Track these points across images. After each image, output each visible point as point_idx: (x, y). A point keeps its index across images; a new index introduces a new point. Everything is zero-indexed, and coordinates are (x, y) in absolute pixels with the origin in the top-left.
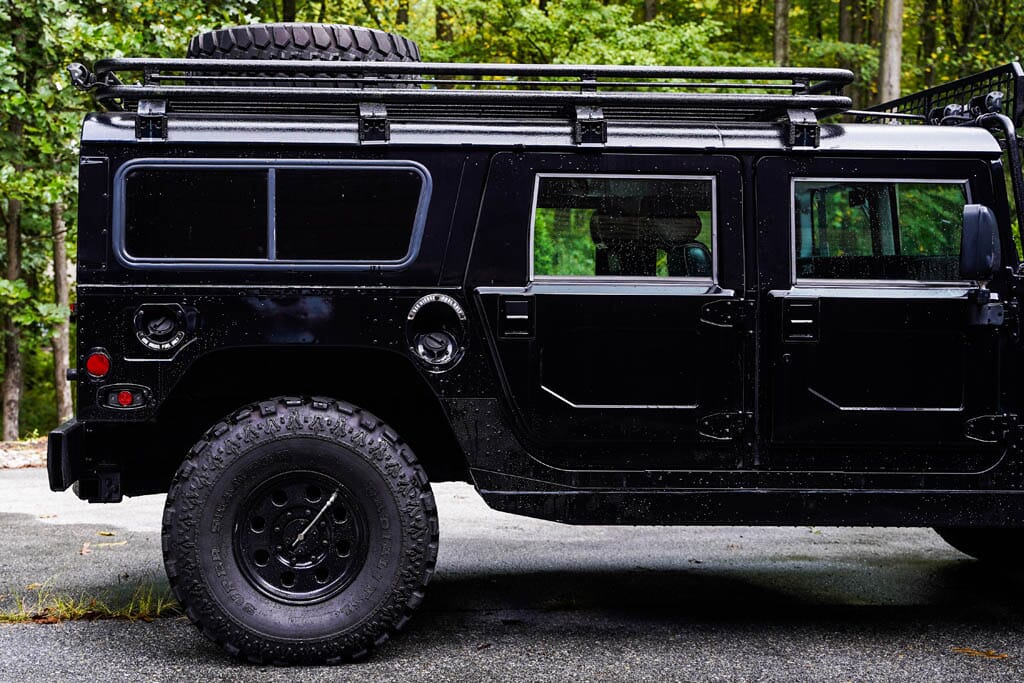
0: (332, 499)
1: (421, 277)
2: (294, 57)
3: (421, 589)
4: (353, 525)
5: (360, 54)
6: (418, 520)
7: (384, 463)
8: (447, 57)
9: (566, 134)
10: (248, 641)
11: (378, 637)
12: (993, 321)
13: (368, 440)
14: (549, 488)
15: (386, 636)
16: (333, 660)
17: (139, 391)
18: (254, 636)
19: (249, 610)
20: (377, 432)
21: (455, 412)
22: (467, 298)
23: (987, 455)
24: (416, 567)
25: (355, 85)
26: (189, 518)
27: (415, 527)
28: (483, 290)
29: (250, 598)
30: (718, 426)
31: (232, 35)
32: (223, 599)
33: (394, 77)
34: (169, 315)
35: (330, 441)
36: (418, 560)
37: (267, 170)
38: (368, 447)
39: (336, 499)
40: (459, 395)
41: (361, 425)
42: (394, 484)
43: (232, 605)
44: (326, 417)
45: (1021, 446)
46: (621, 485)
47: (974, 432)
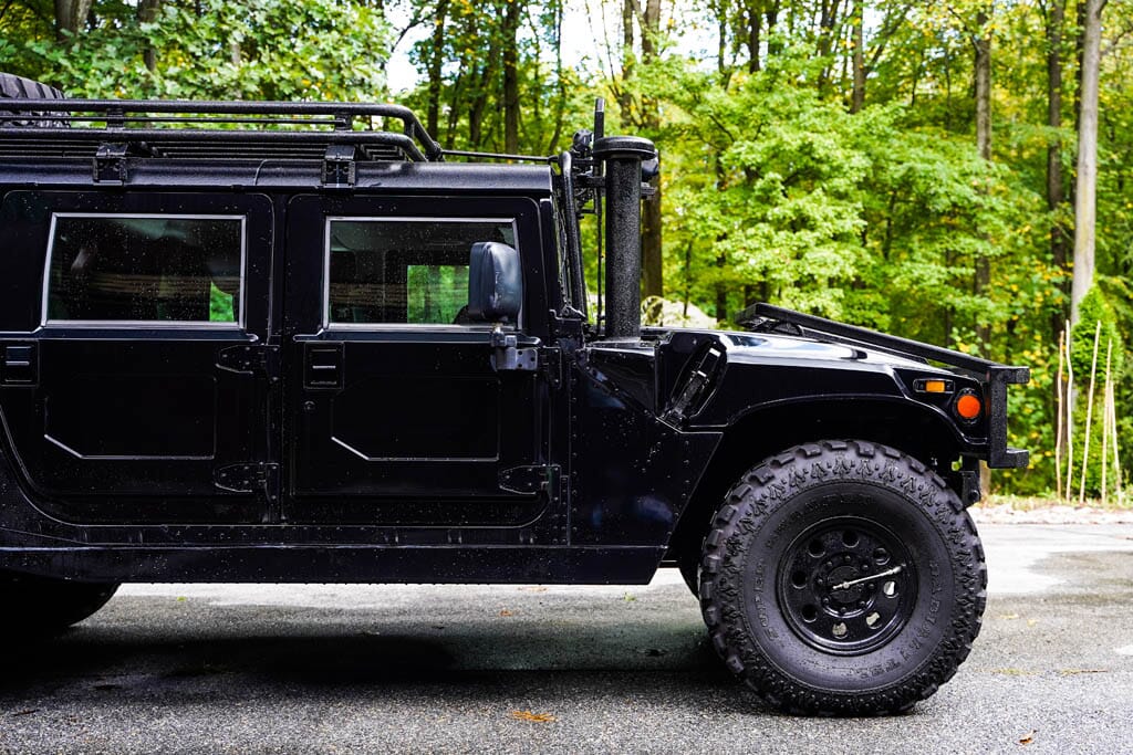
12: (525, 367)
14: (57, 543)
23: (526, 508)
30: (236, 478)
45: (564, 498)
46: (136, 540)
47: (509, 483)
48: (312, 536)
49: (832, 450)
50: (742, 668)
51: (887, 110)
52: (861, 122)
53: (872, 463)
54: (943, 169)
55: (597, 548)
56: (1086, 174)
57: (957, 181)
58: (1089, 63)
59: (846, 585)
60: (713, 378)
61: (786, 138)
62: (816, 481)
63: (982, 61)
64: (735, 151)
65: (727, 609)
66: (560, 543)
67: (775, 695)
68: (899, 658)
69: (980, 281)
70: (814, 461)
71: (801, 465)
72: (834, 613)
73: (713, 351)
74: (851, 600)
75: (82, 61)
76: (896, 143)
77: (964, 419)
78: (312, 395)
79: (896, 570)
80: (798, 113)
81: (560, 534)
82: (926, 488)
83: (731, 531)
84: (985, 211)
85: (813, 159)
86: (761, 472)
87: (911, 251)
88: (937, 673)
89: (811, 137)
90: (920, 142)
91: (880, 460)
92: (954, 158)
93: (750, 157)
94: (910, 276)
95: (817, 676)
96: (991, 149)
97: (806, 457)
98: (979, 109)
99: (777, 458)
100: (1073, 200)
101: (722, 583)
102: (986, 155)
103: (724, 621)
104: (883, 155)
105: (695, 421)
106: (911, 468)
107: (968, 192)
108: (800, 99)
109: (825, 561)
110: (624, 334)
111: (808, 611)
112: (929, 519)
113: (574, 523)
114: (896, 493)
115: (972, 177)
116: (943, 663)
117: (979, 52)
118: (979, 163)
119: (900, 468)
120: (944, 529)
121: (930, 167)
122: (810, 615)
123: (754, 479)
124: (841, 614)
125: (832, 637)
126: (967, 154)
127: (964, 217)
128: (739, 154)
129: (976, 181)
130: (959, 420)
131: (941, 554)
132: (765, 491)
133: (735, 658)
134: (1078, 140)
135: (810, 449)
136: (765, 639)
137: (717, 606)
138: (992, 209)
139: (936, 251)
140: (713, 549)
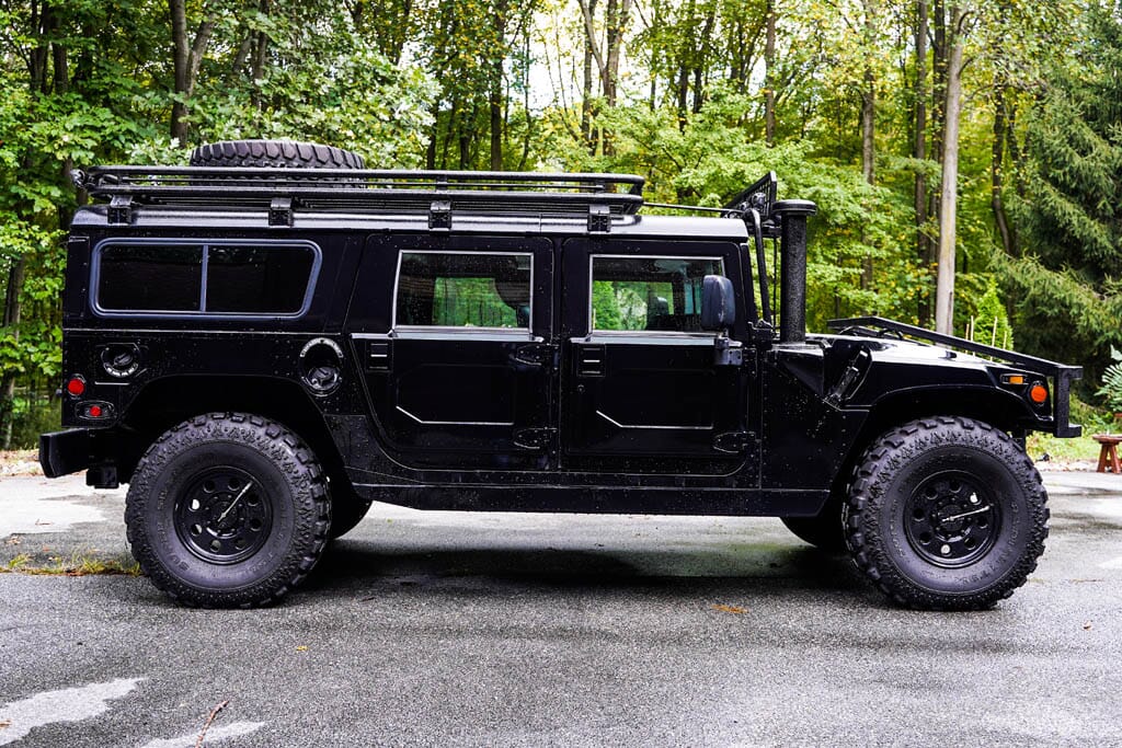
0: (247, 488)
1: (311, 325)
2: (252, 165)
3: (311, 555)
4: (262, 507)
5: (302, 163)
6: (307, 504)
7: (282, 461)
8: (388, 165)
9: (425, 221)
10: (182, 590)
11: (278, 590)
12: (734, 363)
13: (271, 444)
14: (403, 482)
15: (285, 589)
16: (246, 605)
17: (105, 406)
18: (186, 586)
19: (184, 567)
20: (280, 439)
21: (335, 425)
22: (344, 341)
23: (731, 462)
24: (306, 539)
25: (267, 185)
26: (140, 499)
27: (304, 509)
28: (355, 336)
29: (185, 558)
30: (528, 438)
31: (222, 148)
32: (166, 558)
33: (331, 180)
34: (128, 351)
35: (243, 445)
36: (308, 533)
37: (202, 247)
38: (271, 450)
39: (250, 488)
40: (338, 413)
41: (267, 434)
42: (289, 477)
43: (171, 563)
44: (241, 427)
45: (758, 455)
46: (457, 481)
47: (721, 445)
48: (580, 480)
49: (944, 423)
50: (879, 576)
51: (799, 146)
52: (779, 154)
53: (973, 434)
54: (840, 191)
55: (780, 490)
56: (949, 198)
57: (850, 201)
58: (952, 113)
59: (952, 518)
60: (862, 371)
61: (724, 167)
62: (934, 446)
63: (868, 109)
64: (684, 176)
65: (871, 535)
66: (754, 487)
67: (902, 596)
68: (988, 570)
69: (866, 278)
70: (931, 431)
71: (923, 434)
72: (943, 539)
73: (862, 353)
74: (956, 528)
75: (210, 107)
76: (804, 171)
77: (1036, 403)
78: (582, 381)
79: (987, 508)
80: (731, 147)
81: (754, 481)
82: (1010, 451)
83: (873, 480)
84: (871, 225)
85: (743, 183)
86: (895, 438)
87: (815, 254)
88: (1015, 581)
89: (744, 166)
90: (820, 170)
91: (978, 431)
92: (846, 182)
93: (695, 181)
94: (815, 274)
95: (933, 583)
96: (874, 175)
97: (926, 428)
98: (865, 146)
99: (904, 428)
100: (939, 216)
101: (867, 516)
102: (870, 181)
103: (867, 543)
104: (793, 180)
105: (850, 402)
106: (999, 437)
107: (859, 210)
108: (733, 137)
109: (937, 501)
110: (795, 340)
111: (925, 536)
112: (1012, 473)
113: (763, 474)
114: (990, 454)
115: (862, 198)
116: (1018, 573)
117: (866, 102)
118: (866, 188)
119: (992, 437)
120: (1022, 480)
121: (831, 191)
122: (927, 540)
123: (887, 443)
124: (947, 539)
125: (941, 555)
126: (857, 180)
127: (857, 228)
128: (687, 178)
129: (865, 201)
130: (1033, 404)
131: (1020, 497)
132: (898, 452)
133: (874, 569)
134: (943, 170)
135: (930, 422)
136: (896, 556)
137: (862, 532)
138: (877, 222)
139: (833, 254)
140: (859, 492)
